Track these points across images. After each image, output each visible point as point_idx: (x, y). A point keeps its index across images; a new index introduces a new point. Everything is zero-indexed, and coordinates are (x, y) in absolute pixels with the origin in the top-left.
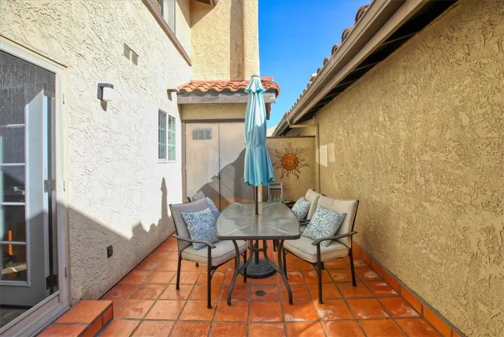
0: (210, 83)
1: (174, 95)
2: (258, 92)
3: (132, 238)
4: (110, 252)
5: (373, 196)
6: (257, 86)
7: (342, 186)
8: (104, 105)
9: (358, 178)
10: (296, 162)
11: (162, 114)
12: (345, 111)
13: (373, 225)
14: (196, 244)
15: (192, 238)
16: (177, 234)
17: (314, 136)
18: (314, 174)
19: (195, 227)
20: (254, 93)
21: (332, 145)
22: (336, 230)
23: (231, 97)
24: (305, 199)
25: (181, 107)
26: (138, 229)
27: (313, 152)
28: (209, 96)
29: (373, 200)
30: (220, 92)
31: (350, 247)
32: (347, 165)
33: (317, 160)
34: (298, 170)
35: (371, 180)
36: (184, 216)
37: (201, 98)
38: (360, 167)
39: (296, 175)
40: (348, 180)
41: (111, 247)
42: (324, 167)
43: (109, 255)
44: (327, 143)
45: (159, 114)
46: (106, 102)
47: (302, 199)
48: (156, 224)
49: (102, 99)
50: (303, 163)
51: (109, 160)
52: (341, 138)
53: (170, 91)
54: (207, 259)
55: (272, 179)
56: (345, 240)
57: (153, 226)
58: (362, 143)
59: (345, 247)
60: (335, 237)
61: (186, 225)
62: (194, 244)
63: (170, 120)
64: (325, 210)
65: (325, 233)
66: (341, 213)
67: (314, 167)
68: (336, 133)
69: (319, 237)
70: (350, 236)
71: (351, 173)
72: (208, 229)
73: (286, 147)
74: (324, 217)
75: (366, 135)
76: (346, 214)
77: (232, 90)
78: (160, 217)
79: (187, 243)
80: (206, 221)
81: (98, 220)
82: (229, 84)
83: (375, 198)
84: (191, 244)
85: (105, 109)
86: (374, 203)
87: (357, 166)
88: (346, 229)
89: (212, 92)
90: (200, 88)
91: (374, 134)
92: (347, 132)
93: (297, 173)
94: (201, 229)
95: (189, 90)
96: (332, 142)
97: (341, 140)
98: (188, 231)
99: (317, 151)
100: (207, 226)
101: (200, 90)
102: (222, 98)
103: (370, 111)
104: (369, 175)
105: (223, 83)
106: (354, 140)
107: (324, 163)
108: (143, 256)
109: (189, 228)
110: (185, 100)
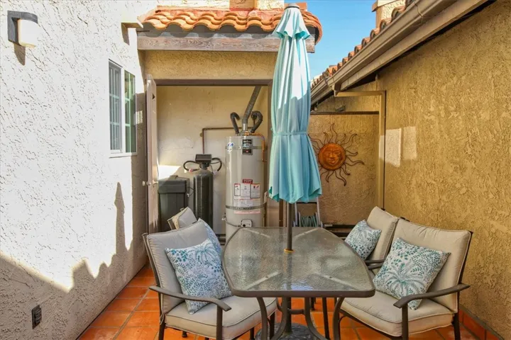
0: (194, 11)
1: (132, 32)
2: (298, 36)
3: (72, 290)
4: (36, 318)
5: (492, 222)
6: (296, 26)
7: (429, 201)
8: (20, 54)
9: (464, 190)
10: (343, 158)
11: (114, 69)
12: (445, 70)
13: (492, 272)
14: (192, 303)
15: (186, 292)
16: (158, 285)
17: (377, 113)
18: (372, 178)
19: (190, 272)
20: (290, 39)
21: (412, 131)
22: (431, 280)
23: (237, 39)
24: (368, 225)
25: (144, 55)
26: (81, 273)
27: (372, 139)
28: (196, 37)
29: (493, 230)
30: (216, 31)
31: (456, 310)
32: (442, 165)
33: (381, 155)
34: (345, 172)
35: (491, 196)
36: (170, 254)
37: (182, 40)
38: (469, 171)
39: (343, 179)
40: (442, 192)
41: (38, 308)
42: (393, 167)
43: (36, 323)
44: (401, 126)
45: (110, 68)
46: (24, 48)
47: (362, 223)
48: (108, 264)
49: (16, 42)
50: (354, 159)
51: (32, 156)
52: (433, 117)
53: (126, 26)
54: (215, 329)
55: (318, 190)
56: (448, 299)
57: (103, 266)
58: (476, 130)
59: (447, 311)
60: (431, 294)
61: (174, 270)
62: (188, 302)
63: (126, 80)
64: (410, 247)
65: (413, 285)
66: (440, 253)
67: (374, 166)
68: (421, 110)
69: (403, 292)
70: (456, 292)
71: (449, 180)
72: (210, 276)
73: (326, 130)
74: (409, 257)
75: (485, 116)
76: (449, 255)
77: (238, 27)
78: (114, 252)
79: (175, 301)
80: (207, 263)
81: (17, 262)
82: (228, 16)
83: (496, 225)
84: (182, 301)
85: (22, 61)
86: (494, 236)
87: (463, 169)
88: (449, 281)
89: (201, 29)
90: (177, 21)
91: (504, 114)
92: (445, 109)
93: (345, 177)
94: (200, 276)
95: (158, 24)
96: (413, 124)
97: (432, 122)
98: (177, 280)
99: (381, 137)
100: (210, 272)
101: (178, 26)
102: (220, 42)
103: (498, 73)
104: (488, 187)
105: (217, 12)
106: (460, 124)
107: (393, 158)
108: (88, 319)
109: (178, 274)
110: (152, 43)
